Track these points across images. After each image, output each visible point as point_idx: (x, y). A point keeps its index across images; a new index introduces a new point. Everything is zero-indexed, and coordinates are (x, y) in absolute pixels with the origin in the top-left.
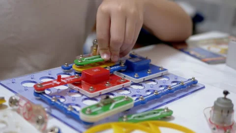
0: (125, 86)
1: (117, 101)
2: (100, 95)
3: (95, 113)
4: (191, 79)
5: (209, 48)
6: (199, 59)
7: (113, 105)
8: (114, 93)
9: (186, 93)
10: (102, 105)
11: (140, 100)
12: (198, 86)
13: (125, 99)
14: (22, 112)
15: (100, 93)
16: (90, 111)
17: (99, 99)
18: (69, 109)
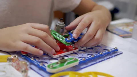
0: (75, 52)
1: (69, 60)
2: (60, 57)
3: (55, 68)
4: (114, 48)
5: (123, 28)
6: (118, 35)
7: (66, 63)
8: (68, 56)
9: (111, 56)
10: (59, 63)
11: (83, 60)
12: (119, 52)
13: (74, 60)
14: (14, 66)
15: (60, 55)
16: (52, 66)
17: (59, 59)
18: (41, 65)
